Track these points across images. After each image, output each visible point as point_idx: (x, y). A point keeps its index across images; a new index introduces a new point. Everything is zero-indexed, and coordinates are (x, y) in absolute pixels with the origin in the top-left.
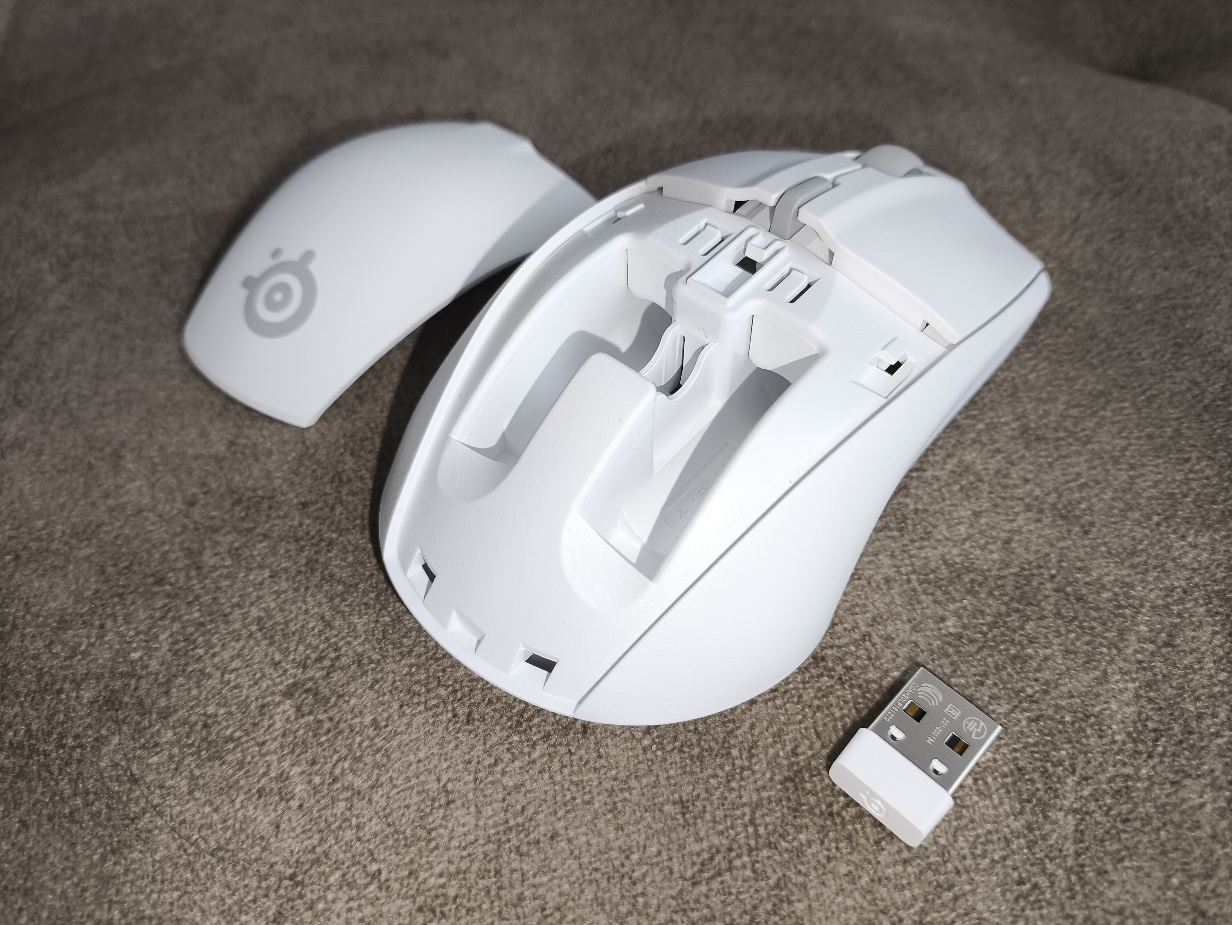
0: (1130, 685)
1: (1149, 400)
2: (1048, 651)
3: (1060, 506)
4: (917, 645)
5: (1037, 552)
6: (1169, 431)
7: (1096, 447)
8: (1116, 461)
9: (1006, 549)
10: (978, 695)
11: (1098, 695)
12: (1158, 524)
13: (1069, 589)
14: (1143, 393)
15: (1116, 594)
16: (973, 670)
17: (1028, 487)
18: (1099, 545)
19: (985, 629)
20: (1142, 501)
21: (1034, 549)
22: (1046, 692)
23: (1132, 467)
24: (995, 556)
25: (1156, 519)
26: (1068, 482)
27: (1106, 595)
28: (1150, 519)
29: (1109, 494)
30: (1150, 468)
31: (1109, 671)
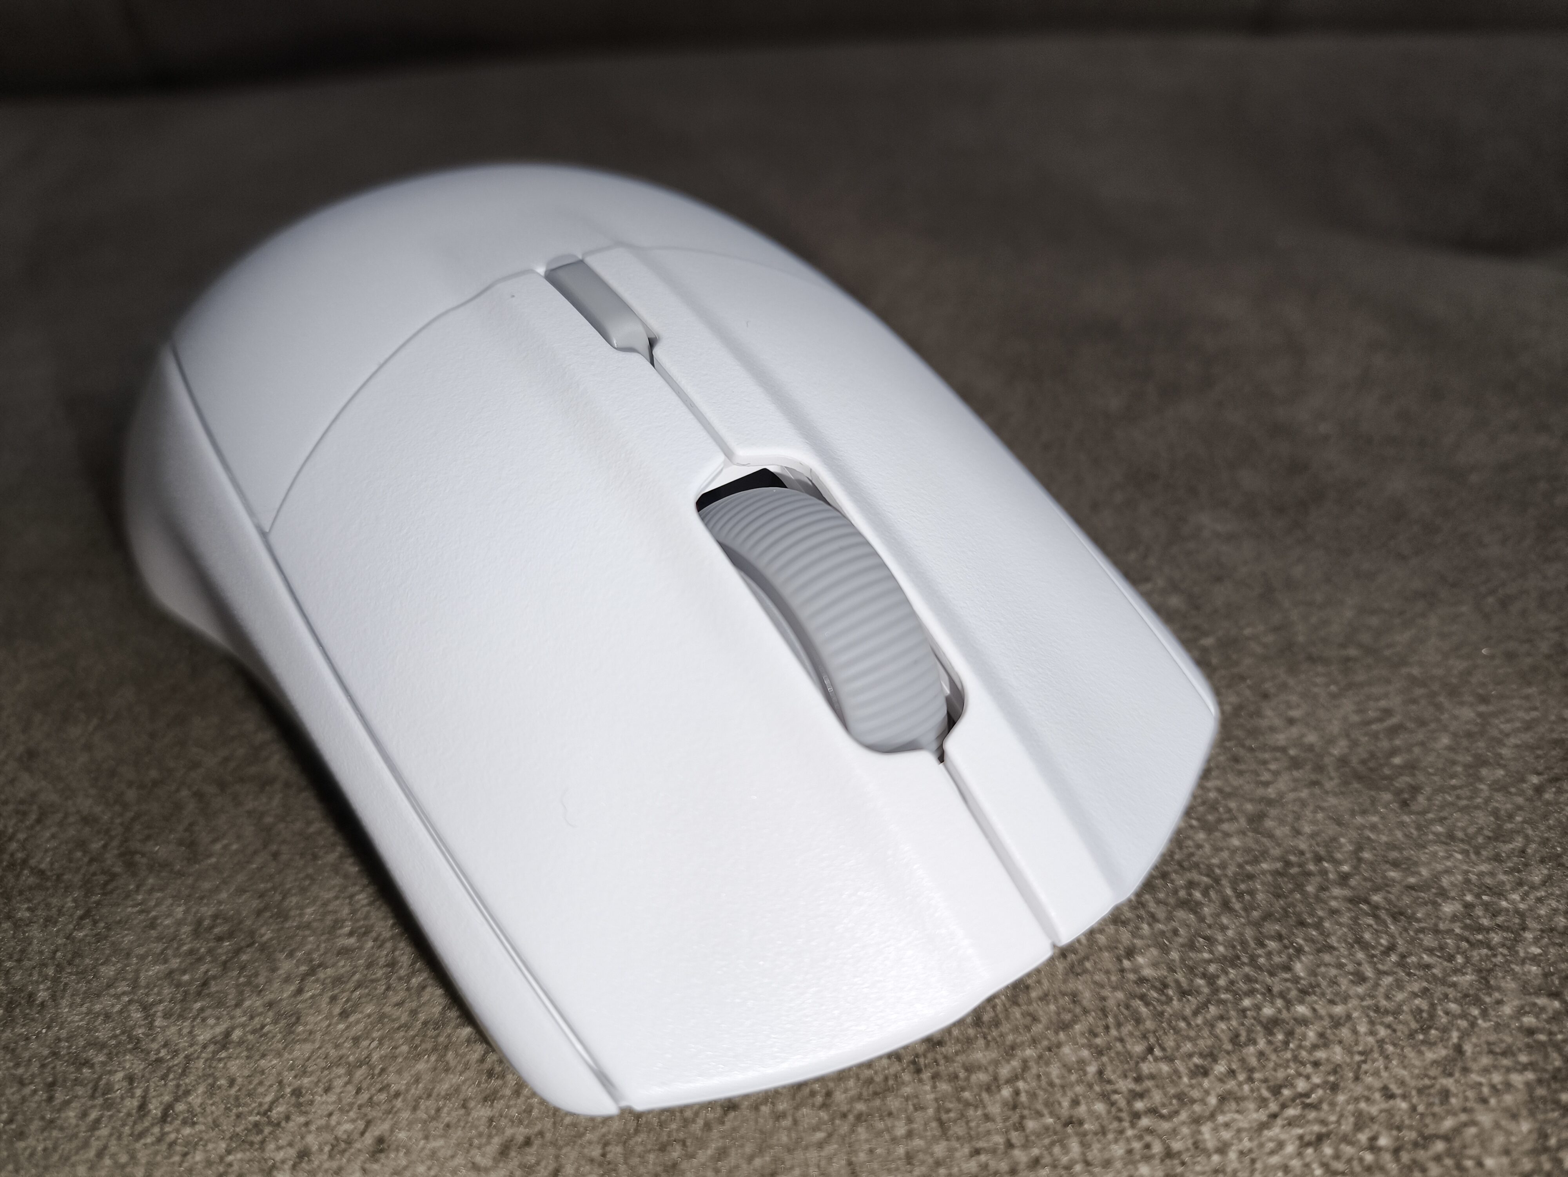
0: (1516, 1079)
1: (1504, 604)
2: (1339, 1010)
3: (1354, 761)
4: (1075, 997)
5: (1313, 835)
6: (1544, 647)
7: (1416, 671)
8: (1453, 692)
9: (1256, 831)
10: (1196, 1094)
11: (1445, 1095)
12: (1539, 790)
13: (1376, 898)
14: (1492, 592)
15: (1468, 906)
16: (1188, 1047)
17: (1294, 731)
18: (1432, 822)
19: (1212, 968)
20: (1504, 751)
21: (1307, 829)
22: (1334, 1088)
23: (1484, 700)
24: (1236, 842)
25: (1535, 780)
26: (1369, 723)
27: (1448, 908)
28: (1523, 780)
29: (1446, 740)
30: (1516, 702)
31: (1468, 1048)
